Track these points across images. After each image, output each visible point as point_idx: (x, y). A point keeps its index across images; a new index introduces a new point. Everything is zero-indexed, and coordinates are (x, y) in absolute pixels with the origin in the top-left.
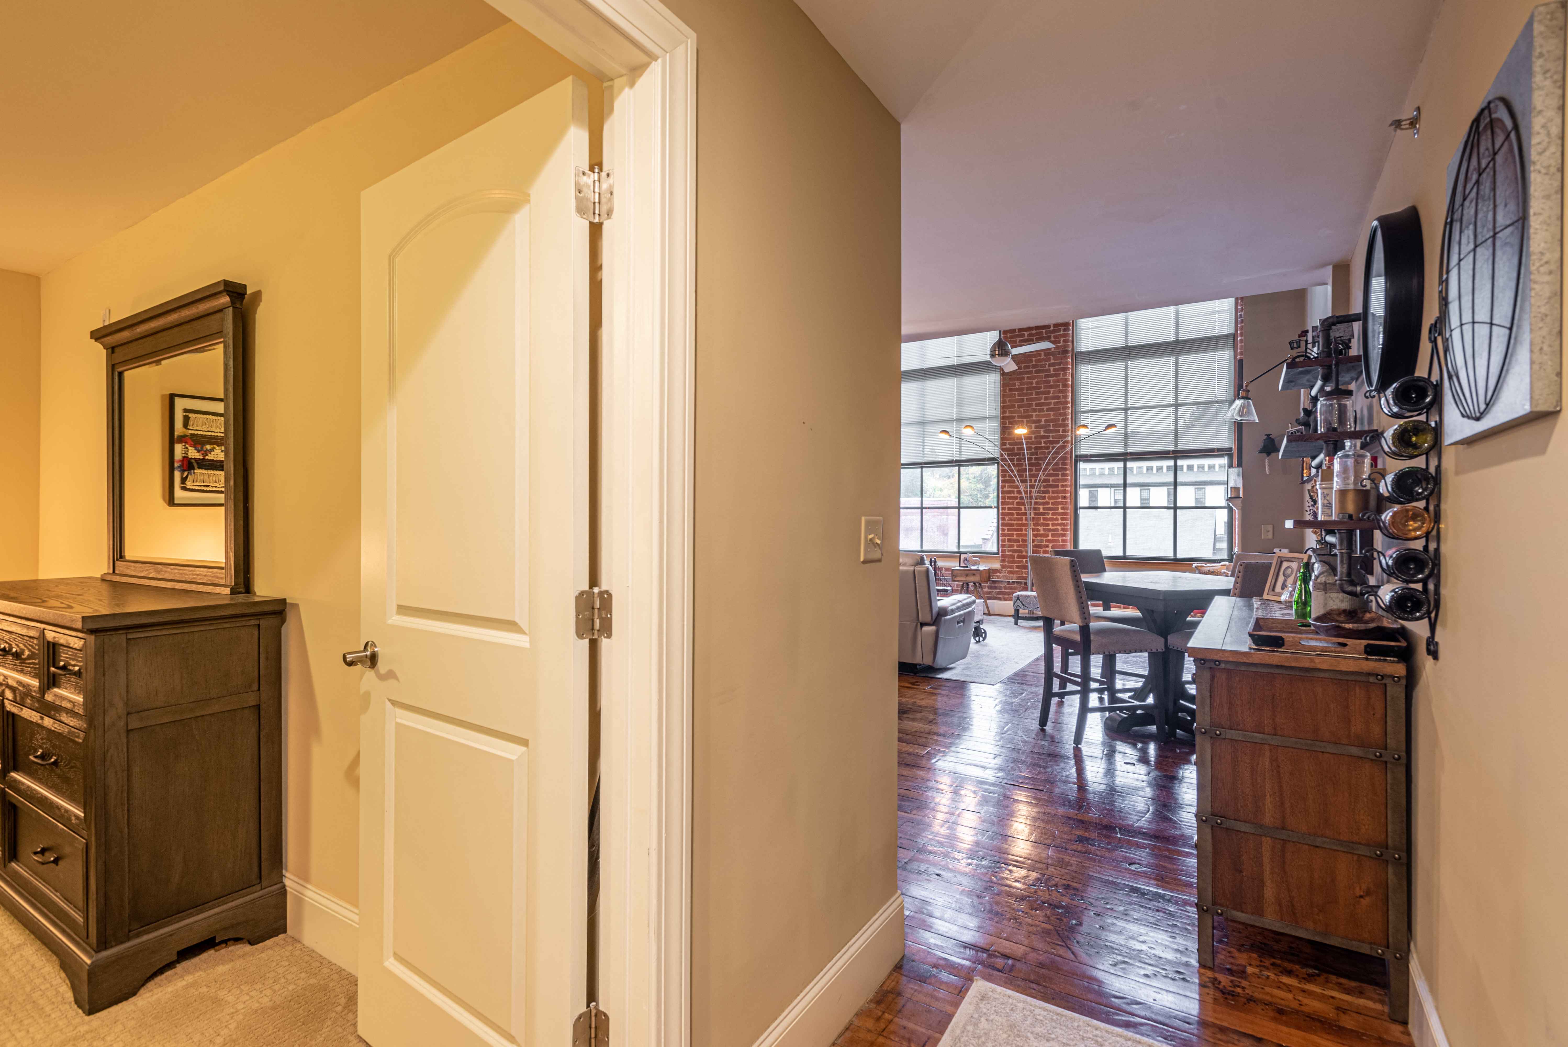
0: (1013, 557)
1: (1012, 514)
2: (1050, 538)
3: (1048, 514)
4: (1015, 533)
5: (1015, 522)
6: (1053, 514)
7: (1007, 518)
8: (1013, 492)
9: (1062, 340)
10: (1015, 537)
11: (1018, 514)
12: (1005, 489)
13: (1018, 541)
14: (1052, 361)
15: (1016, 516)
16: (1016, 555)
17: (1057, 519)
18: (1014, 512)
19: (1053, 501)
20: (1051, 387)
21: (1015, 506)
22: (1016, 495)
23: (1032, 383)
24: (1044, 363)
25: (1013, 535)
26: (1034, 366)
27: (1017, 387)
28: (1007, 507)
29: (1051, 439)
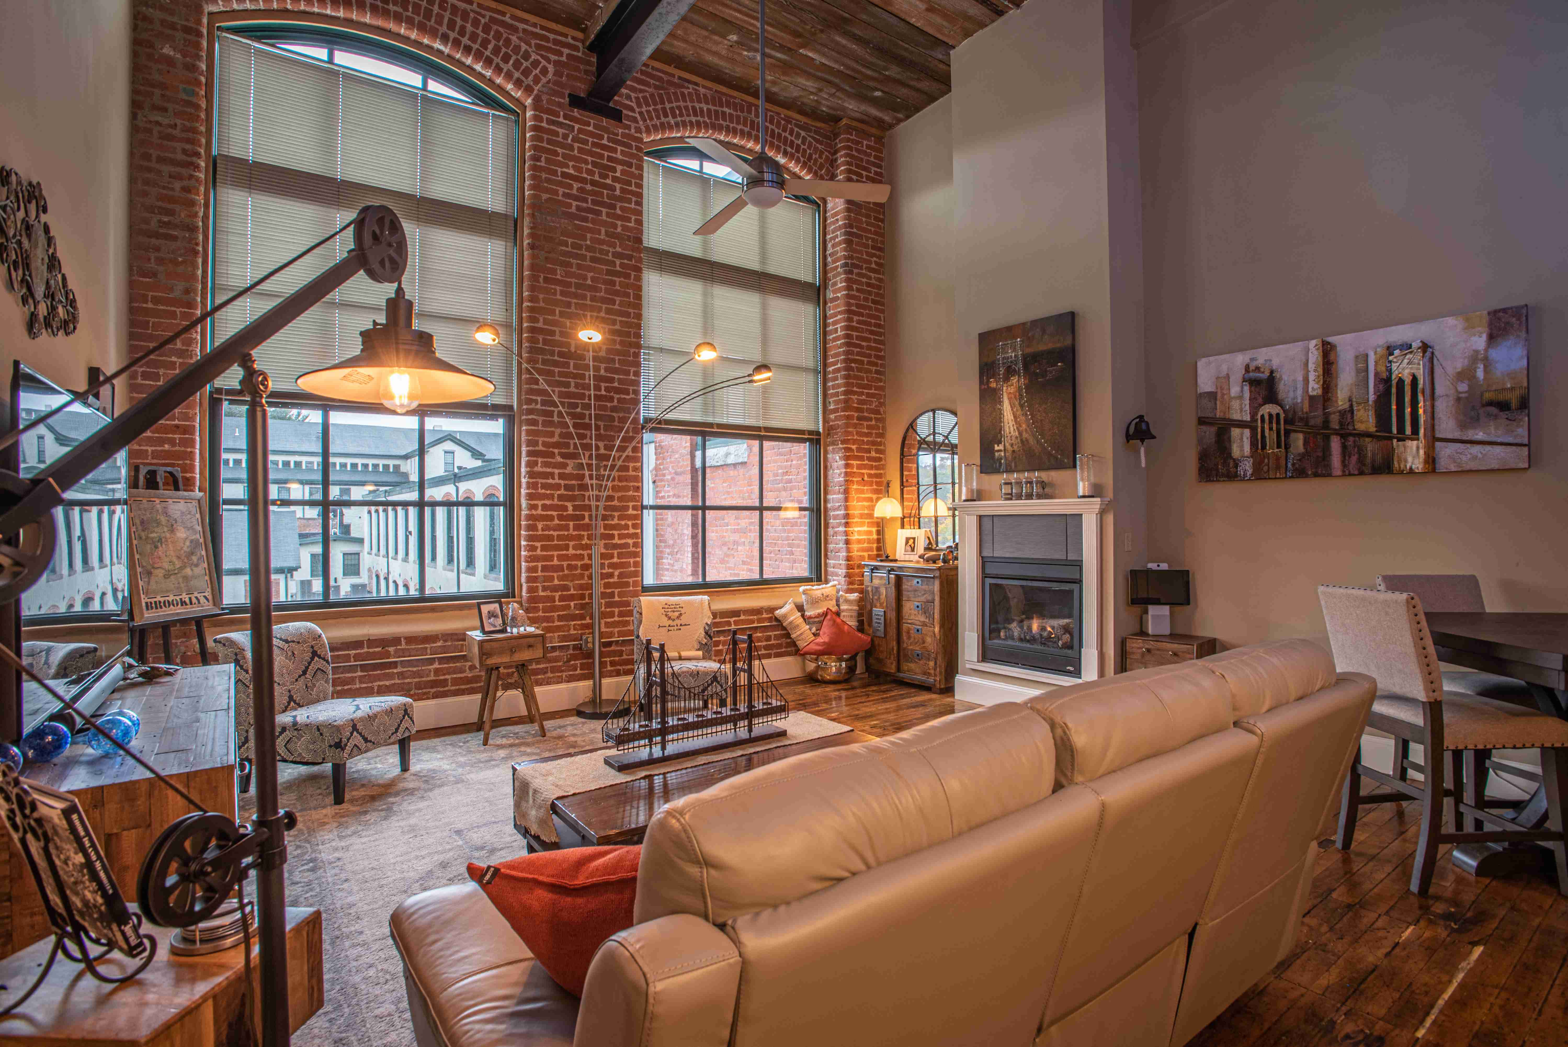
0: (553, 599)
1: (551, 518)
2: (615, 560)
3: (613, 517)
4: (556, 553)
5: (555, 533)
6: (621, 518)
7: (540, 525)
8: (552, 475)
9: (633, 218)
10: (556, 562)
11: (560, 517)
12: (536, 469)
13: (560, 568)
14: (618, 249)
15: (556, 522)
16: (557, 595)
17: (626, 527)
18: (555, 513)
19: (620, 494)
20: (617, 293)
21: (556, 502)
22: (557, 481)
23: (585, 279)
24: (605, 247)
25: (551, 558)
26: (588, 249)
27: (558, 277)
28: (540, 503)
29: (616, 384)
